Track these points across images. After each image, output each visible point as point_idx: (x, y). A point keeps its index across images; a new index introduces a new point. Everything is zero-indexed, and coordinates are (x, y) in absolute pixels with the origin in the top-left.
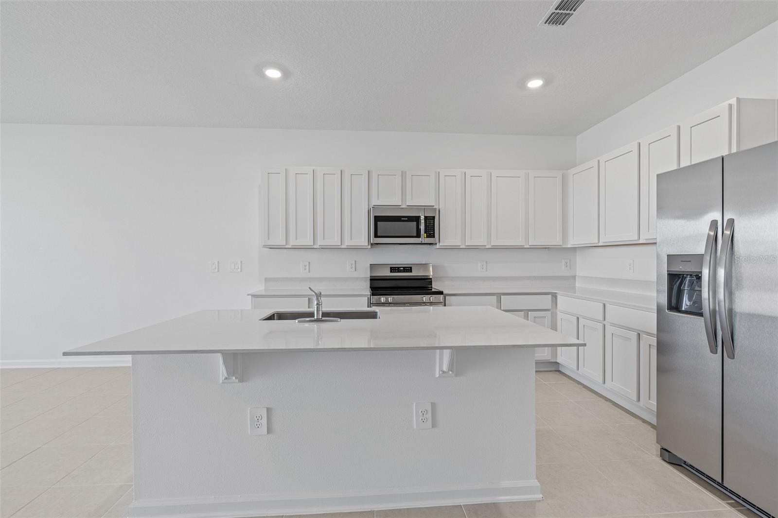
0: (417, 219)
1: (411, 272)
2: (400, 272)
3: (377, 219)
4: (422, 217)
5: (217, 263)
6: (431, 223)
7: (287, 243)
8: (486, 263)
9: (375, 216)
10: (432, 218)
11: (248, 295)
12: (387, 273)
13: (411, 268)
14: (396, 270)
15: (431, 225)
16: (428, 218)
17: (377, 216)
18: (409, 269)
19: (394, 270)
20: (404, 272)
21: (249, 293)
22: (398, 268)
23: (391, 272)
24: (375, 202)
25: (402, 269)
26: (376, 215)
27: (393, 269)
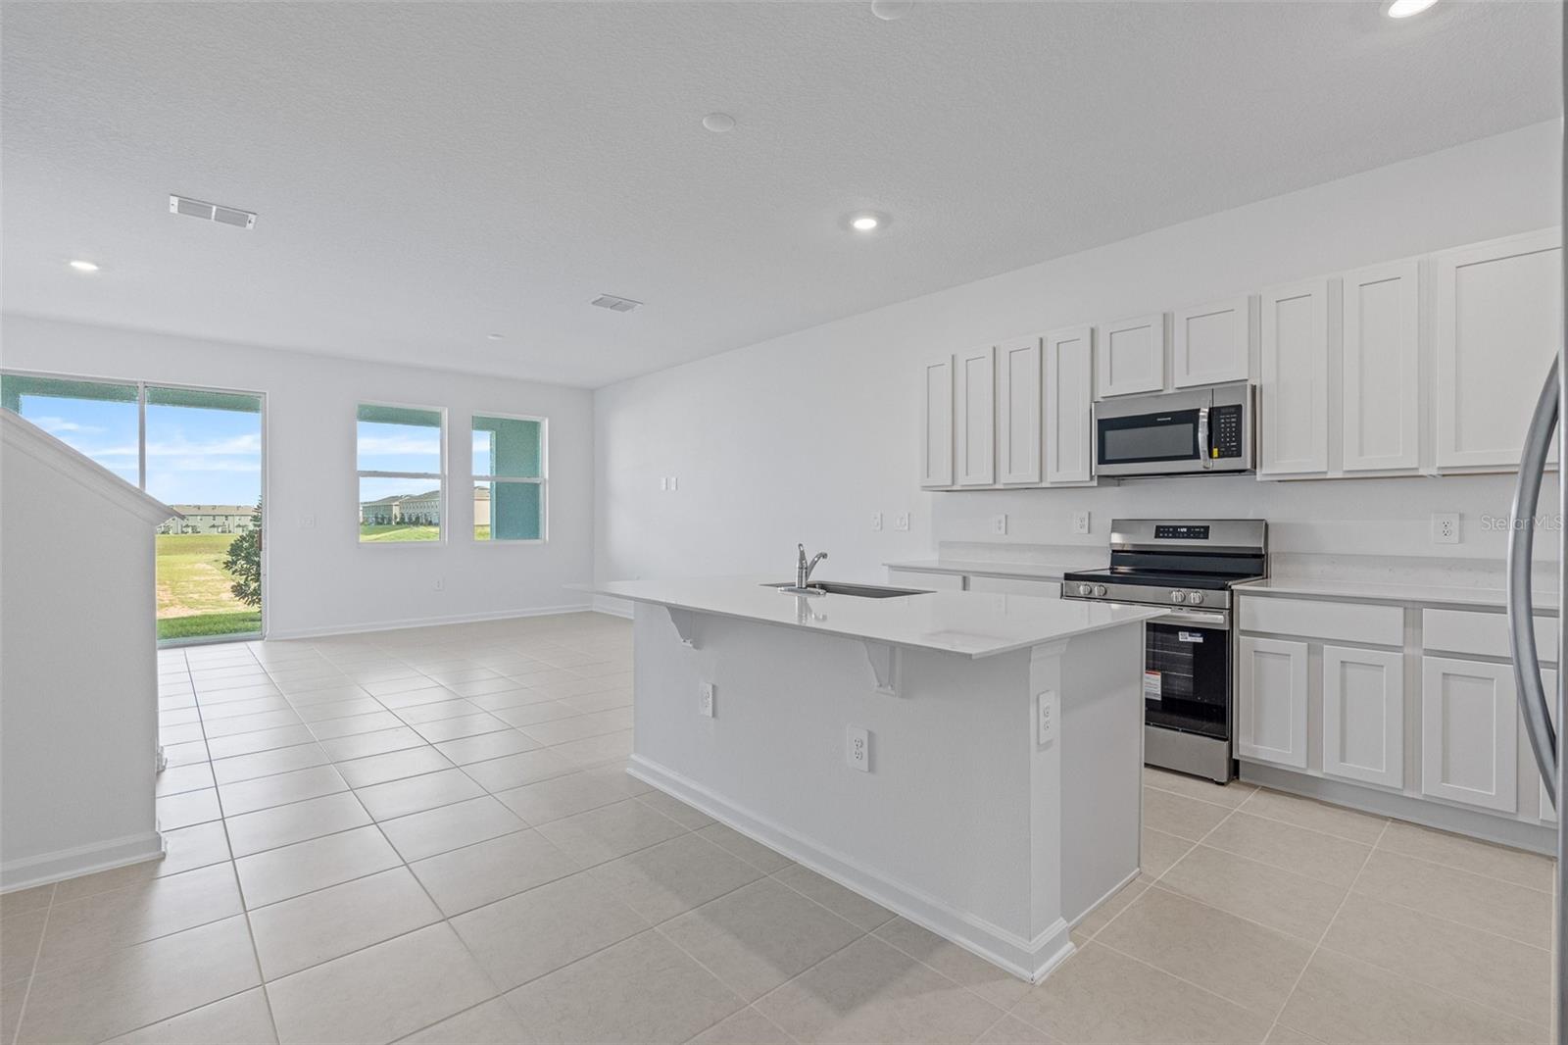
0: (1191, 416)
1: (1207, 538)
2: (1179, 538)
3: (1105, 426)
4: (1204, 413)
5: (879, 516)
6: (1231, 423)
7: (953, 483)
8: (1462, 517)
9: (1099, 421)
10: (1233, 410)
11: (884, 565)
12: (1148, 539)
13: (1207, 528)
14: (1169, 532)
15: (1231, 427)
16: (1223, 411)
17: (1104, 420)
18: (1203, 532)
19: (1163, 532)
20: (1188, 537)
21: (885, 562)
22: (1175, 528)
23: (1157, 536)
24: (1104, 390)
25: (1185, 530)
26: (1101, 418)
27: (1161, 531)
